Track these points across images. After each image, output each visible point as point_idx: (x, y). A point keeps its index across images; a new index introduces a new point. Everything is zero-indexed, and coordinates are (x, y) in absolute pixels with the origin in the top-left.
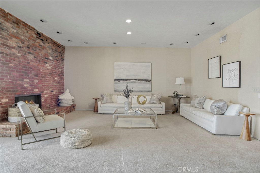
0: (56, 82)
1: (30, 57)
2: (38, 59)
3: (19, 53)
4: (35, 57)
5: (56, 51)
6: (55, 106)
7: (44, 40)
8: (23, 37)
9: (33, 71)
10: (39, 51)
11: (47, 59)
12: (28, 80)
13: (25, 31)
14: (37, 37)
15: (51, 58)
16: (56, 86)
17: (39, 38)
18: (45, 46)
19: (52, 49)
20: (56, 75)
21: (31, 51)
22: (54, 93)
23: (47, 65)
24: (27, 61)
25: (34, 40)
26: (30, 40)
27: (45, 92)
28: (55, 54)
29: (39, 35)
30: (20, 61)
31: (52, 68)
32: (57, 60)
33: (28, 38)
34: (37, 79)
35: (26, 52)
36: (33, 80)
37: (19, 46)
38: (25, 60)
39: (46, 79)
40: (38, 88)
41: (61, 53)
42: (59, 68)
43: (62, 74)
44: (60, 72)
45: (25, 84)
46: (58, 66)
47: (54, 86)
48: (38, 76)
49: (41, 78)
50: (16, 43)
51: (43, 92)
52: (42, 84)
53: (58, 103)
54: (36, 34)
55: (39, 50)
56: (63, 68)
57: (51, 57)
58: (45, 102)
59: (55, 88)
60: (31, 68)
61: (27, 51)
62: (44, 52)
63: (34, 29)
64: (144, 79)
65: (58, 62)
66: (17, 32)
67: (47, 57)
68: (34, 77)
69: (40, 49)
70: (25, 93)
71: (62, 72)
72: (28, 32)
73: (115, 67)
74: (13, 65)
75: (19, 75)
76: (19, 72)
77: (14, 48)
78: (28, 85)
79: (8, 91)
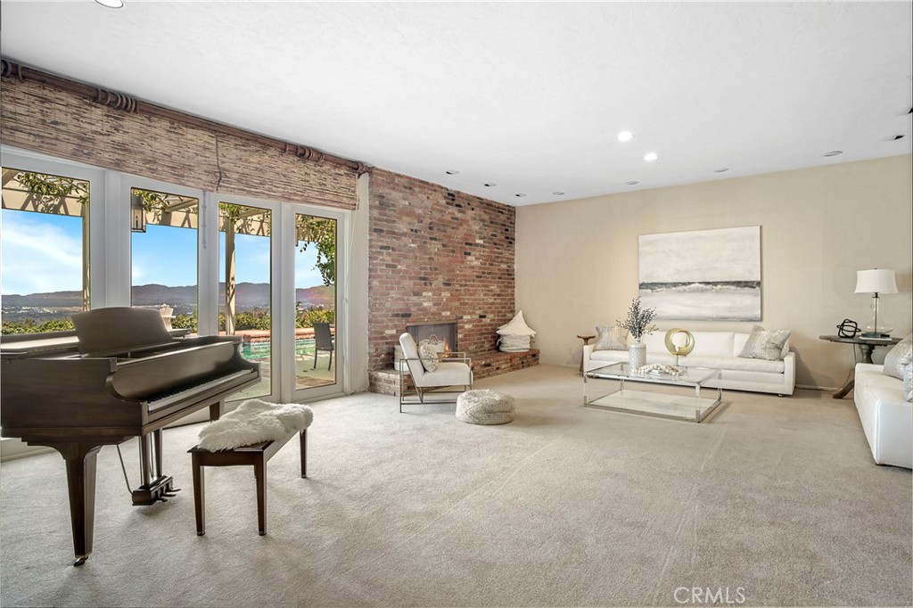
0: (493, 295)
1: (435, 247)
2: (451, 248)
3: (413, 242)
4: (444, 245)
5: (492, 222)
6: (490, 350)
7: (463, 205)
8: (420, 211)
9: (440, 274)
10: (453, 230)
11: (471, 244)
12: (430, 294)
13: (425, 197)
14: (448, 203)
15: (481, 242)
16: (492, 304)
17: (452, 204)
18: (465, 218)
19: (483, 221)
20: (492, 278)
21: (436, 235)
22: (487, 320)
23: (469, 258)
24: (428, 256)
25: (441, 211)
26: (434, 213)
27: (466, 317)
28: (490, 232)
29: (452, 197)
30: (416, 257)
31: (481, 263)
32: (495, 244)
33: (430, 210)
34: (448, 290)
35: (426, 238)
36: (440, 292)
37: (414, 228)
38: (425, 254)
39: (467, 289)
40: (450, 310)
41: (504, 225)
42: (502, 262)
43: (509, 276)
44: (503, 270)
45: (423, 301)
46: (498, 257)
47: (487, 304)
48: (449, 285)
49: (458, 288)
50: (409, 224)
51: (462, 318)
52: (459, 300)
53: (496, 343)
54: (445, 198)
55: (453, 228)
56: (510, 261)
57: (481, 238)
58: (466, 340)
59: (490, 308)
60: (436, 269)
61: (429, 236)
62: (462, 231)
63: (442, 188)
64: (734, 280)
65: (498, 249)
66: (410, 204)
67: (471, 241)
68: (442, 286)
69: (455, 226)
71: (508, 270)
72: (431, 197)
73: (641, 249)
74: (403, 268)
75: (415, 284)
76: (415, 278)
77: (404, 234)
78: (430, 304)
79: (397, 315)
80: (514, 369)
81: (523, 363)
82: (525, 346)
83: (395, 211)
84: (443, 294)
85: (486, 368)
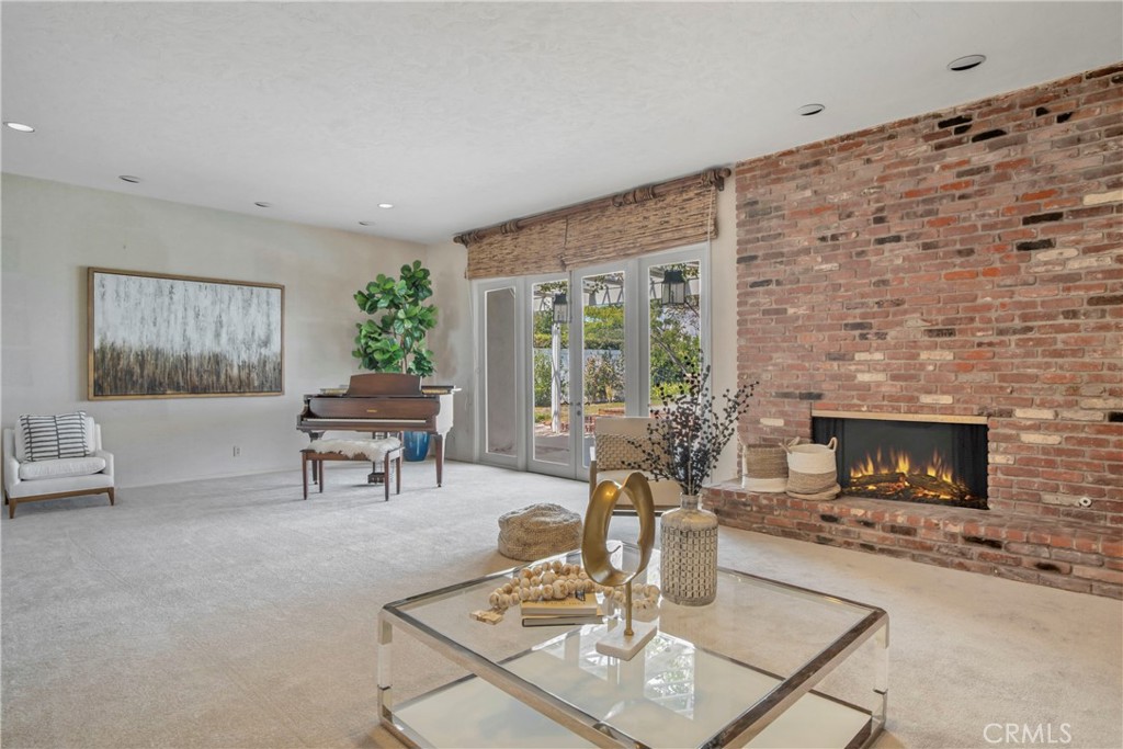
1: (894, 256)
2: (957, 246)
3: (826, 260)
4: (926, 246)
7: (1009, 126)
8: (845, 196)
9: (914, 311)
10: (963, 201)
11: (1056, 217)
12: (878, 356)
14: (940, 147)
17: (959, 142)
18: (1019, 156)
21: (898, 229)
23: (1042, 255)
24: (874, 279)
25: (916, 173)
26: (889, 185)
27: (1025, 414)
29: (954, 127)
30: (837, 288)
33: (876, 184)
34: (949, 347)
35: (867, 243)
36: (913, 351)
37: (829, 233)
39: (1031, 339)
40: (955, 390)
45: (858, 371)
48: (951, 333)
49: (986, 340)
50: (817, 229)
51: (1008, 413)
52: (994, 368)
55: (962, 197)
58: (1032, 473)
60: (898, 303)
61: (873, 239)
63: (917, 120)
67: (1054, 209)
68: (923, 338)
69: (973, 189)
70: (863, 406)
72: (876, 156)
74: (802, 311)
75: (831, 339)
76: (831, 327)
77: (806, 251)
78: (880, 377)
79: (786, 395)
84: (924, 355)
85: (977, 549)
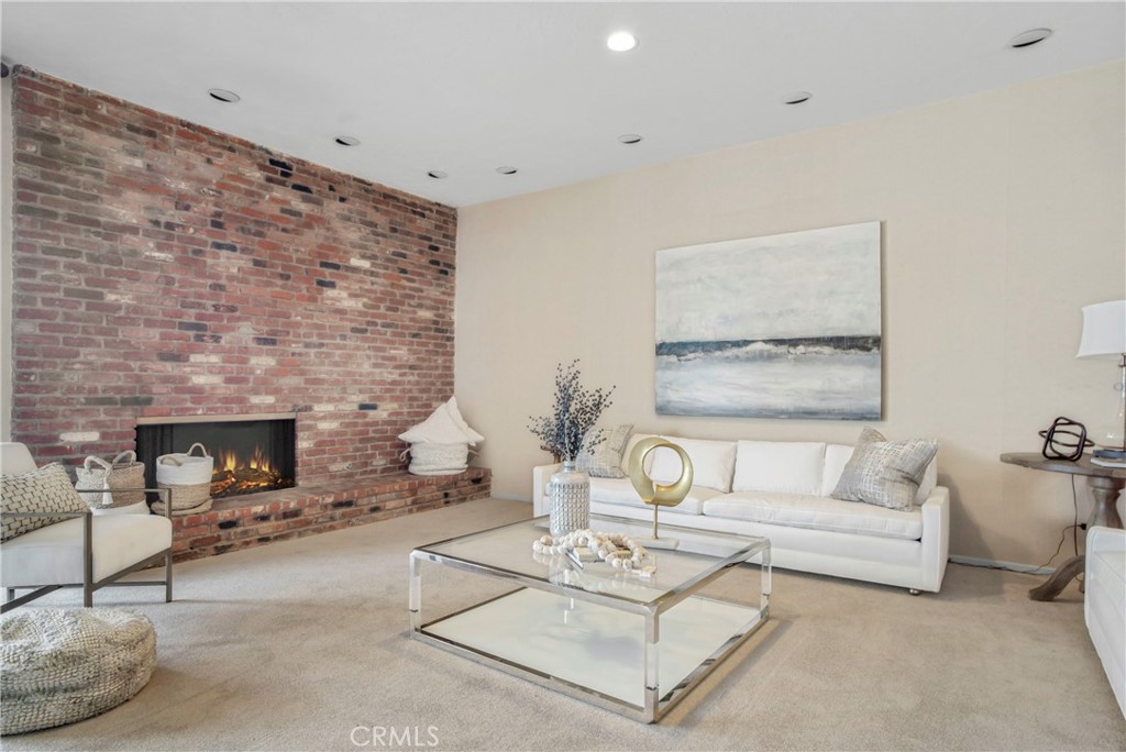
0: (396, 367)
1: (229, 264)
2: (280, 270)
3: (160, 247)
4: (257, 263)
5: (394, 230)
7: (314, 188)
8: (183, 186)
9: (247, 319)
10: (284, 234)
11: (337, 267)
12: (214, 359)
13: (197, 160)
14: (269, 180)
15: (366, 264)
16: (394, 383)
17: (283, 184)
18: (319, 214)
19: (372, 224)
20: (394, 334)
21: (235, 240)
22: (382, 414)
23: (330, 293)
24: (210, 282)
25: (250, 193)
26: (226, 194)
27: (319, 408)
28: (389, 247)
29: (280, 169)
30: (170, 281)
31: (365, 305)
32: (404, 271)
33: (214, 187)
34: (269, 353)
35: (205, 243)
36: (245, 356)
37: (163, 219)
38: (201, 274)
39: (323, 353)
40: (276, 391)
41: (430, 239)
42: (420, 306)
43: (441, 333)
44: (425, 321)
45: (192, 372)
46: (413, 297)
47: (382, 382)
48: (273, 342)
49: (297, 351)
50: (148, 208)
51: (308, 408)
52: (302, 373)
54: (262, 167)
55: (284, 230)
56: (443, 306)
57: (364, 257)
58: (324, 452)
59: (388, 391)
60: (232, 309)
61: (210, 240)
62: (313, 238)
63: (253, 147)
64: (829, 334)
65: (409, 280)
66: (148, 166)
67: (336, 261)
68: (252, 345)
69: (291, 226)
70: (198, 409)
71: (436, 322)
72: (216, 161)
73: (659, 277)
74: (126, 300)
75: (164, 337)
76: (164, 324)
77: (134, 230)
78: (217, 380)
79: (102, 401)
80: (419, 509)
81: (446, 495)
82: (455, 463)
83: (98, 175)
84: (254, 361)
